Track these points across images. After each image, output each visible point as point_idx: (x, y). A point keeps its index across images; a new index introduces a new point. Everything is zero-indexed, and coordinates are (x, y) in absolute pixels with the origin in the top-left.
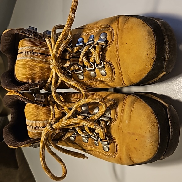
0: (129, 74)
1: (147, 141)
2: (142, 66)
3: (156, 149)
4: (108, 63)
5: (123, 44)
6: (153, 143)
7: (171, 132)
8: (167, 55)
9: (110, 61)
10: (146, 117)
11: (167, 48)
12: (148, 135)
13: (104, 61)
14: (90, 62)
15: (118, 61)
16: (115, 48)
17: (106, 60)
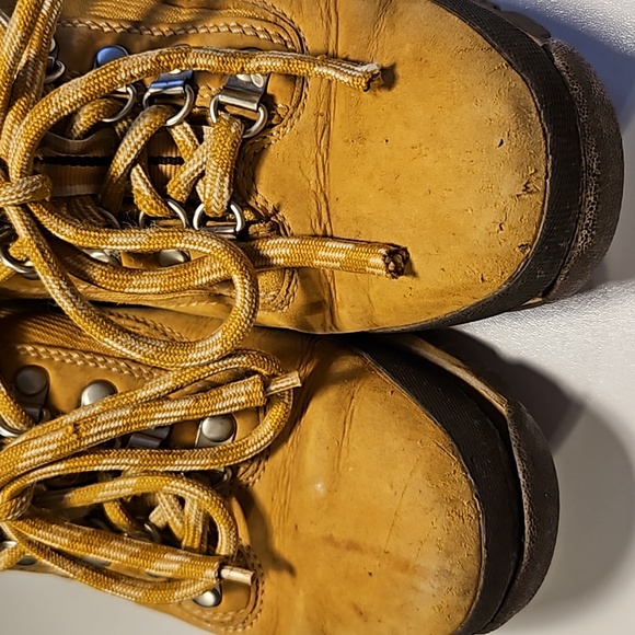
0: (372, 293)
1: (424, 586)
2: (461, 272)
3: (460, 617)
4: (268, 219)
5: (361, 138)
6: (453, 598)
7: (527, 540)
8: (585, 232)
9: (276, 211)
10: (419, 475)
11: (592, 199)
12: (431, 561)
13: (244, 206)
14: (169, 197)
15: (319, 215)
16: (308, 144)
17: (259, 199)
